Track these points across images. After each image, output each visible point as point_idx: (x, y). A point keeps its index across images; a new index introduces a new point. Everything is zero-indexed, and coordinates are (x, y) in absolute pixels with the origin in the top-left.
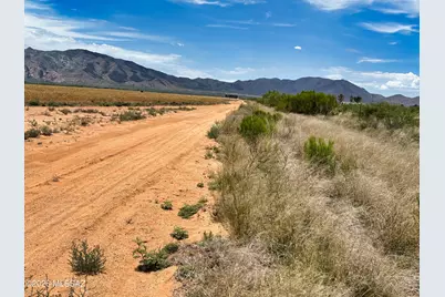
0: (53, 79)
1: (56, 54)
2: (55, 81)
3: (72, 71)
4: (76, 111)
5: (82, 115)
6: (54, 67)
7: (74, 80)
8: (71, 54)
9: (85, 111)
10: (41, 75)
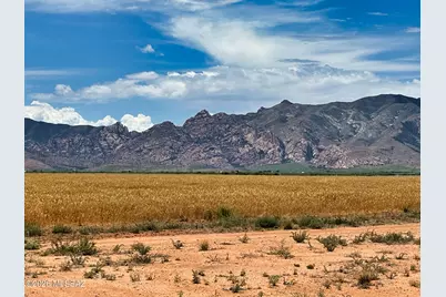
0: (332, 162)
1: (338, 109)
2: (337, 165)
3: (370, 142)
4: (358, 241)
5: (369, 251)
6: (334, 137)
7: (375, 161)
8: (368, 106)
9: (378, 240)
10: (309, 155)
